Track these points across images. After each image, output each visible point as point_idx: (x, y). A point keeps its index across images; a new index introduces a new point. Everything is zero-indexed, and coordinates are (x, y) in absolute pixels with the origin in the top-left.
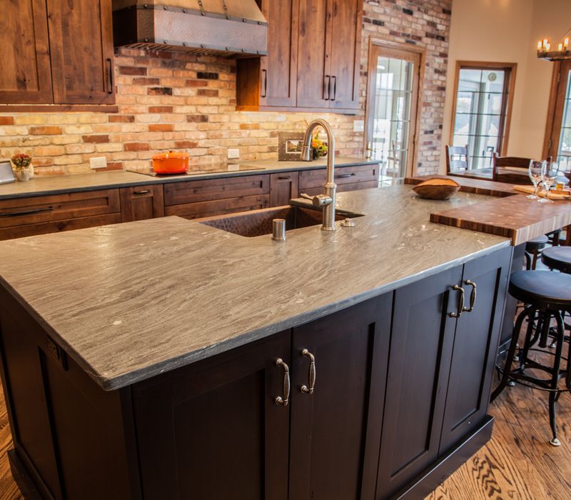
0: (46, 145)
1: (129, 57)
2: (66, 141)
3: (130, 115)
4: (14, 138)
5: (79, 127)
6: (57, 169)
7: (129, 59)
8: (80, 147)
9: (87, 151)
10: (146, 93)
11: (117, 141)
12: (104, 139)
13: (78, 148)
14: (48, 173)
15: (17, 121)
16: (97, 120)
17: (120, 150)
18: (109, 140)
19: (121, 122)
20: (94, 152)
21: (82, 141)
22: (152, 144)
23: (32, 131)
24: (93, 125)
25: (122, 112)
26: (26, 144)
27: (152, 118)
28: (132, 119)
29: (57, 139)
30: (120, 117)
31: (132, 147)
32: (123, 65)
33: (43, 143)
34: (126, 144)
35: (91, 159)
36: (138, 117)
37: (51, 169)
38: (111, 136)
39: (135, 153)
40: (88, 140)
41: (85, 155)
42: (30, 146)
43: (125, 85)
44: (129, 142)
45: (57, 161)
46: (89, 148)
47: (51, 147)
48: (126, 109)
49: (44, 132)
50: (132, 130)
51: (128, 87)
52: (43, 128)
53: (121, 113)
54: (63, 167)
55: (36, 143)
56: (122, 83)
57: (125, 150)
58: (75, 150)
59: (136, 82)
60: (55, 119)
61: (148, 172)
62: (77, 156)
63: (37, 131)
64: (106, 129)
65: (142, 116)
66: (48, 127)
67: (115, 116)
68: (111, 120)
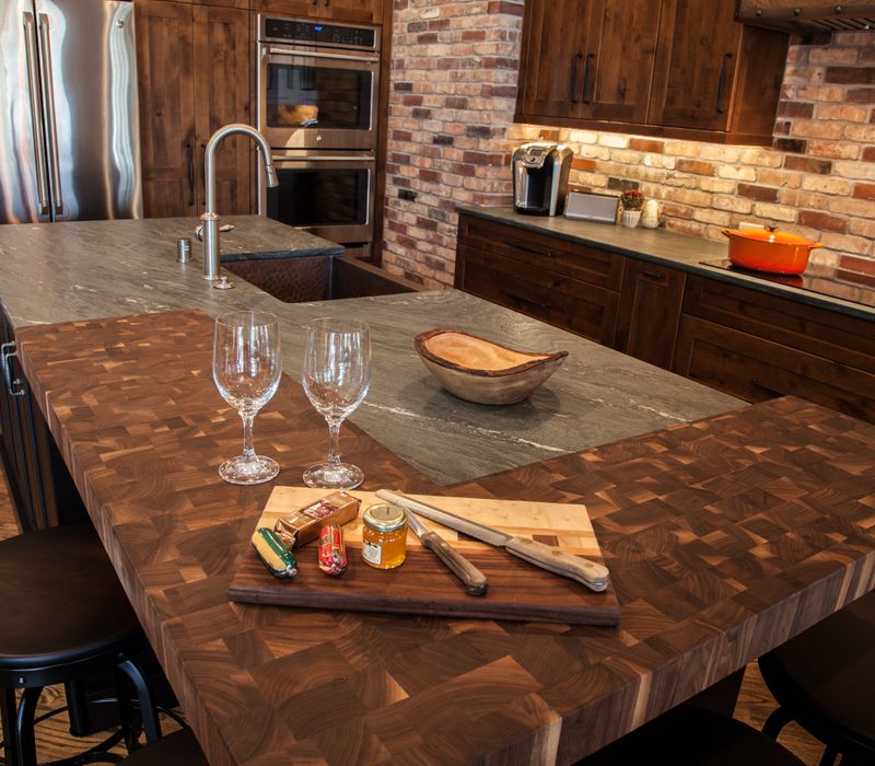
0: (689, 188)
1: (849, 47)
2: (716, 188)
3: (825, 160)
4: (660, 171)
5: (738, 169)
6: (695, 226)
7: (847, 52)
8: (732, 201)
9: (740, 209)
10: (867, 120)
11: (789, 204)
12: (769, 196)
13: (727, 201)
14: (683, 229)
15: (667, 149)
16: (766, 161)
17: (792, 220)
18: (776, 199)
19: (805, 170)
20: (750, 214)
21: (736, 192)
22: (853, 223)
23: (680, 166)
24: (759, 169)
25: (811, 152)
26: (668, 182)
27: (866, 170)
28: (825, 168)
29: (706, 183)
30: (806, 160)
31: (811, 220)
32: (835, 64)
33: (687, 184)
34: (804, 212)
35: (742, 224)
36: (838, 166)
37: (688, 224)
38: (783, 191)
39: (817, 233)
40: (745, 191)
41: (736, 215)
42: (671, 185)
43: (830, 103)
44: (812, 210)
45: (698, 215)
46: (743, 205)
47: (696, 192)
48: (820, 148)
49: (692, 169)
50: (820, 189)
51: (834, 107)
52: (692, 163)
53: (810, 154)
54: (704, 225)
55: (680, 183)
56: (824, 99)
57: (800, 223)
58: (724, 203)
59: (852, 97)
60: (709, 151)
61: (830, 274)
62: (723, 214)
63: (685, 167)
64: (776, 179)
65: (848, 164)
66: (699, 163)
67: (797, 158)
68: (789, 164)
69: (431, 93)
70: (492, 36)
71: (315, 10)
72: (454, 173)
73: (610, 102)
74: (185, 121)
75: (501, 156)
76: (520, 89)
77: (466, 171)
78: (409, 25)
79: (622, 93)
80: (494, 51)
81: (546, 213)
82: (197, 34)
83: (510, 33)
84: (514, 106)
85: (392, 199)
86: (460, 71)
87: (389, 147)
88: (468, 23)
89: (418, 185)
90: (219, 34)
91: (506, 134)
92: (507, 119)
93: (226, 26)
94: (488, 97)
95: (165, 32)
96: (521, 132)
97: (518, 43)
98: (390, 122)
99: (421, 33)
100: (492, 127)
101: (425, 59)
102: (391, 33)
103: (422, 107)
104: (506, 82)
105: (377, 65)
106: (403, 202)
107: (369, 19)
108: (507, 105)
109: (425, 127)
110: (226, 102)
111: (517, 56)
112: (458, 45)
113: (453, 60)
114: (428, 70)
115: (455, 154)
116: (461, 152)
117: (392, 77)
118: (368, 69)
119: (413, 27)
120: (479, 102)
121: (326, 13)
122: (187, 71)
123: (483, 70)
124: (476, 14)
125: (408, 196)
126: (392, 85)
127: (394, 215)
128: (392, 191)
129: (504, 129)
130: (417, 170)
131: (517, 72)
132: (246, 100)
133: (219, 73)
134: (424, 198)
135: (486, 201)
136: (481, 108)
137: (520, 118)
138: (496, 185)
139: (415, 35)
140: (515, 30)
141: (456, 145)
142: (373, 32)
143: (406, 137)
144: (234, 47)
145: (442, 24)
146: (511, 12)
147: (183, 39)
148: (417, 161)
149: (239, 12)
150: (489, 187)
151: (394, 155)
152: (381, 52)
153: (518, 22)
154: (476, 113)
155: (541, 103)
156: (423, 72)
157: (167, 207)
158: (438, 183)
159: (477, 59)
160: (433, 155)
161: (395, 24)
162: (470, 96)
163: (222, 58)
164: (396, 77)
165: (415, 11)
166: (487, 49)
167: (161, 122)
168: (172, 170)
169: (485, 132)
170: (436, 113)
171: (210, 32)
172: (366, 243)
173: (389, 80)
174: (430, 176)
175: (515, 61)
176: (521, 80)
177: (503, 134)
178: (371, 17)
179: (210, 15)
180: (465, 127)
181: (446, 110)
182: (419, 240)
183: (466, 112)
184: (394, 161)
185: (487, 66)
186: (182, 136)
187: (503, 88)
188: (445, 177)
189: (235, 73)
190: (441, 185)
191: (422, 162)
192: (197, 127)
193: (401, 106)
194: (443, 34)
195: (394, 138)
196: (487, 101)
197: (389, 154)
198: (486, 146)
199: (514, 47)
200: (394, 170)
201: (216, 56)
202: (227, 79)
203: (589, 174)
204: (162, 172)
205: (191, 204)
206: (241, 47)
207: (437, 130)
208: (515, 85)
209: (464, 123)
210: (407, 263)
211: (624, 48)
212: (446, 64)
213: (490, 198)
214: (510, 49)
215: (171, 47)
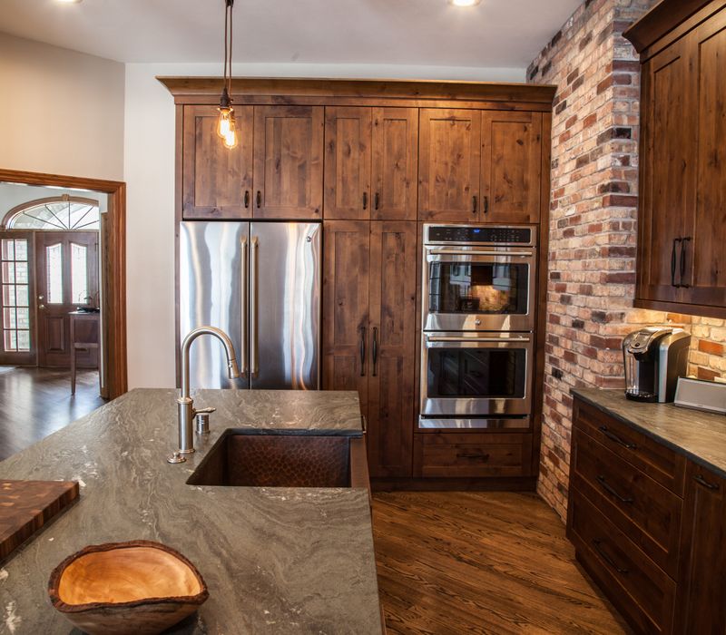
69: (571, 281)
70: (606, 227)
71: (475, 217)
72: (584, 355)
73: (706, 286)
74: (361, 310)
75: (620, 340)
76: (638, 275)
77: (591, 354)
78: (560, 222)
79: (715, 275)
80: (607, 241)
81: (655, 400)
82: (374, 242)
83: (624, 224)
84: (633, 291)
85: (549, 376)
86: (588, 261)
87: (547, 330)
88: (591, 217)
89: (564, 365)
90: (392, 241)
91: (625, 319)
92: (626, 304)
93: (398, 235)
94: (604, 284)
95: (348, 243)
96: (644, 317)
97: (634, 232)
98: (548, 307)
99: (565, 229)
100: (608, 313)
101: (567, 251)
102: (548, 229)
103: (566, 294)
104: (622, 269)
105: (534, 258)
106: (555, 380)
107: (526, 220)
108: (626, 291)
109: (568, 312)
110: (396, 293)
111: (634, 244)
112: (586, 237)
113: (583, 250)
114: (569, 260)
115: (584, 337)
116: (589, 335)
117: (549, 268)
118: (524, 262)
119: (561, 223)
120: (598, 289)
121: (484, 219)
122: (364, 271)
123: (601, 259)
124: (596, 209)
125: (557, 374)
126: (549, 275)
127: (549, 391)
128: (549, 368)
129: (622, 314)
130: (563, 351)
131: (634, 259)
132: (412, 291)
133: (390, 271)
134: (567, 378)
135: (604, 384)
136: (600, 294)
137: (639, 303)
138: (615, 368)
139: (562, 230)
140: (629, 220)
141: (586, 328)
142: (529, 230)
143: (556, 320)
144: (403, 250)
145: (576, 219)
146: (622, 204)
147: (362, 246)
148: (563, 342)
149: (408, 223)
150: (608, 370)
151: (551, 337)
152: (538, 246)
153: (633, 212)
154: (597, 299)
155: (653, 288)
156: (566, 262)
157: (344, 377)
158: (576, 363)
159: (598, 249)
160: (572, 337)
161: (551, 222)
162: (594, 283)
163: (394, 259)
164: (552, 268)
165: (562, 210)
166: (603, 239)
167: (342, 310)
168: (349, 347)
169: (601, 317)
170: (574, 298)
171: (384, 241)
172: (526, 415)
173: (547, 270)
174: (570, 357)
175: (632, 249)
176: (638, 266)
177: (621, 318)
178: (528, 217)
179: (384, 228)
180: (590, 312)
181: (580, 296)
182: (564, 416)
183: (592, 298)
184: (550, 342)
185: (603, 256)
186: (357, 321)
187: (618, 274)
188: (580, 358)
189: (404, 271)
190: (578, 366)
191: (566, 344)
192: (371, 314)
193: (554, 293)
194: (578, 229)
195: (551, 322)
196: (604, 287)
197: (547, 335)
198: (605, 331)
199: (629, 236)
200: (550, 350)
201: (388, 258)
202: (397, 276)
203: (718, 358)
204: (340, 349)
205: (363, 375)
206: (409, 250)
207: (575, 314)
208: (633, 271)
209: (590, 308)
210: (556, 437)
211: (714, 230)
212: (579, 255)
213: (609, 381)
214: (624, 237)
215: (352, 254)
